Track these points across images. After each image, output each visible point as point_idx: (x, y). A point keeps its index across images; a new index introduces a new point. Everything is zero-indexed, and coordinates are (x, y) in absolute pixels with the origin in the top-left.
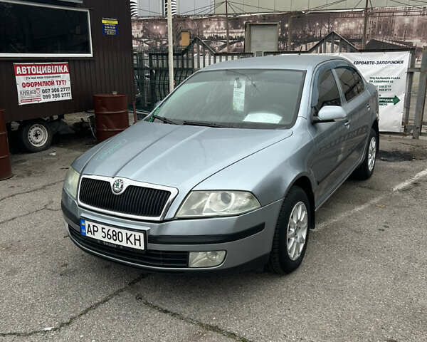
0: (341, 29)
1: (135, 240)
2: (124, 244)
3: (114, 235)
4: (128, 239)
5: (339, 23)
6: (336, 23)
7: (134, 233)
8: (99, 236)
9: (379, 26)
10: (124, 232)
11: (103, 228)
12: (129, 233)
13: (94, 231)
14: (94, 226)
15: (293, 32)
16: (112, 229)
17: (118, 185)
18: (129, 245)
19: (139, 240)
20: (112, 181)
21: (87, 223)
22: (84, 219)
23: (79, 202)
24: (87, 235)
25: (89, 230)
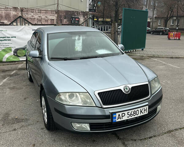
1: (144, 110)
2: (139, 115)
3: (134, 113)
4: (141, 112)
7: (144, 108)
8: (125, 118)
10: (139, 109)
11: (128, 113)
12: (142, 108)
13: (122, 116)
14: (122, 114)
16: (133, 110)
18: (142, 114)
19: (146, 110)
21: (117, 114)
22: (115, 113)
23: (104, 107)
24: (117, 121)
25: (119, 117)
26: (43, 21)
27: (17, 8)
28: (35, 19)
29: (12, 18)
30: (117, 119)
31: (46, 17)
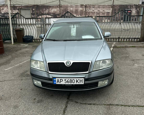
0: (52, 11)
1: (80, 81)
2: (75, 83)
3: (70, 81)
4: (77, 81)
5: (51, 9)
6: (50, 9)
8: (63, 83)
9: (64, 11)
10: (75, 79)
11: (65, 80)
12: (78, 79)
13: (61, 81)
14: (60, 79)
15: (36, 12)
16: (70, 79)
17: (68, 63)
18: (78, 83)
19: (82, 81)
20: (65, 62)
21: (57, 79)
22: (55, 78)
23: (50, 72)
24: (57, 83)
25: (58, 81)
26: (101, 14)
27: (83, 5)
28: (95, 12)
29: (79, 12)
30: (56, 82)
31: (104, 11)
